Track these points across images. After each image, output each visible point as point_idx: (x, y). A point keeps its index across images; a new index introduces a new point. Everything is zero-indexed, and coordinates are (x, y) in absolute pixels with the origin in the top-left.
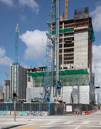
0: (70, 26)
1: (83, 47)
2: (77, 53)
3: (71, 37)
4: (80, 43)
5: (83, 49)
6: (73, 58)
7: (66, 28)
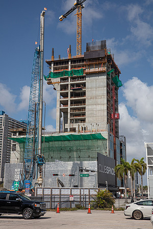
0: (79, 67)
1: (100, 97)
2: (90, 107)
3: (81, 82)
4: (94, 92)
5: (99, 101)
6: (84, 114)
7: (73, 69)
